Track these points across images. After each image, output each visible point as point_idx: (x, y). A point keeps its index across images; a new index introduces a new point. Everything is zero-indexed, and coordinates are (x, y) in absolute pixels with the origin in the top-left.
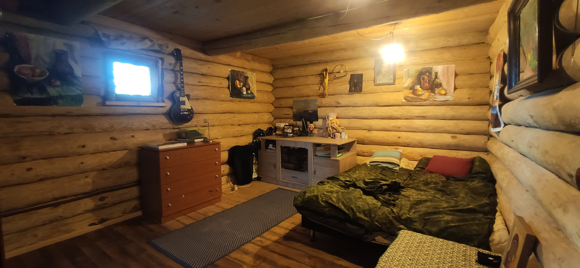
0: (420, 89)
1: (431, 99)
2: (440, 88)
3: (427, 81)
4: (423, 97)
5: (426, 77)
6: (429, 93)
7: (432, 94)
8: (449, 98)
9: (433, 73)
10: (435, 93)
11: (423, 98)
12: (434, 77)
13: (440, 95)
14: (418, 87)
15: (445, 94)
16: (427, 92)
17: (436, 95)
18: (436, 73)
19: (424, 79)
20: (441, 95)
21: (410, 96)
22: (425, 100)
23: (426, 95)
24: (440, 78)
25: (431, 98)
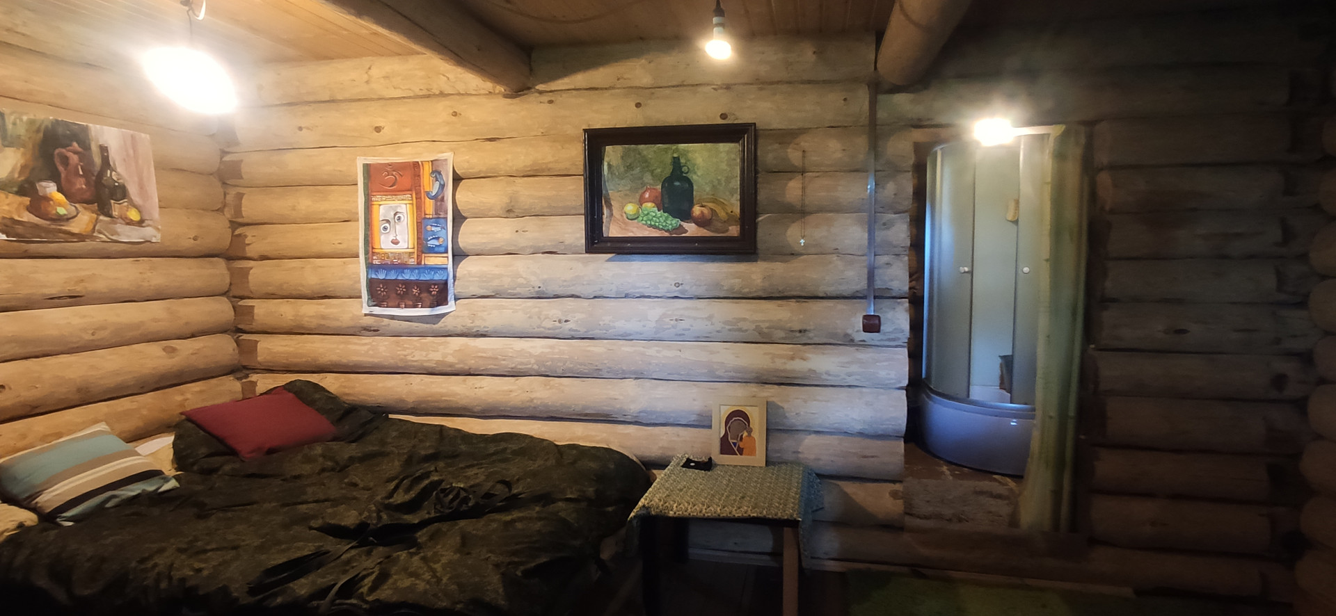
0: (60, 197)
1: (101, 236)
2: (125, 203)
3: (81, 173)
4: (75, 227)
5: (74, 159)
6: (95, 216)
7: (102, 218)
8: (149, 233)
9: (94, 148)
10: (110, 216)
11: (76, 230)
12: (97, 160)
13: (128, 224)
14: (50, 189)
15: (140, 223)
16: (85, 208)
17: (116, 223)
18: (104, 150)
19: (65, 161)
20: (130, 223)
21: (25, 219)
22: (81, 237)
23: (83, 220)
24: (119, 170)
25: (100, 232)
